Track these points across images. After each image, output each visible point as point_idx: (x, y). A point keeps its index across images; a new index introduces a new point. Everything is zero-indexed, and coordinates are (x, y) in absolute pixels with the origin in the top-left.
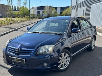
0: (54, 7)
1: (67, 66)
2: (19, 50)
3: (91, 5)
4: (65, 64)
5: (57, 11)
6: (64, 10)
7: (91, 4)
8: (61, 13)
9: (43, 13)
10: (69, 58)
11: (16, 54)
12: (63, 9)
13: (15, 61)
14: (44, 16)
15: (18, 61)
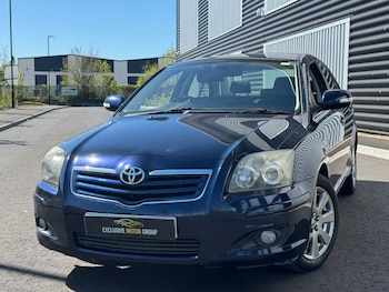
0: (103, 60)
1: (325, 247)
2: (138, 178)
3: (265, 45)
4: (320, 239)
5: (115, 75)
6: (142, 72)
7: (265, 42)
8: (132, 81)
9: (63, 83)
10: (332, 212)
11: (125, 198)
12: (135, 66)
13: (122, 231)
14: (65, 92)
15: (139, 231)
